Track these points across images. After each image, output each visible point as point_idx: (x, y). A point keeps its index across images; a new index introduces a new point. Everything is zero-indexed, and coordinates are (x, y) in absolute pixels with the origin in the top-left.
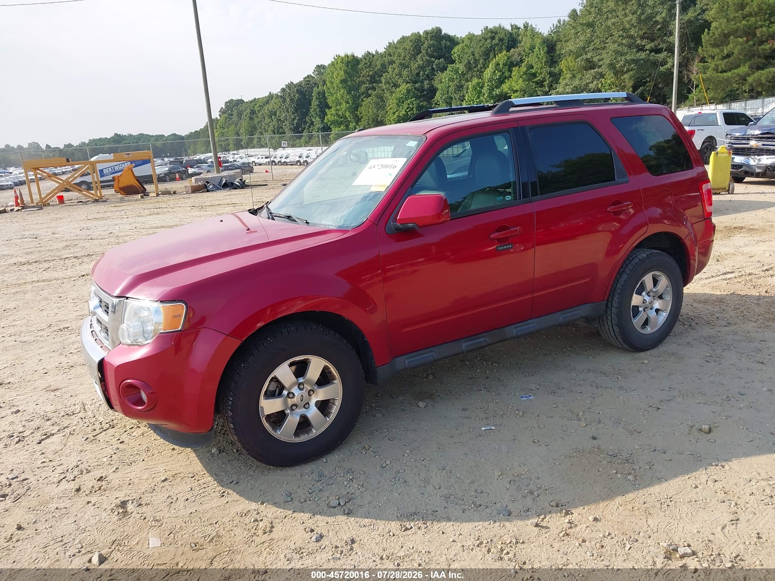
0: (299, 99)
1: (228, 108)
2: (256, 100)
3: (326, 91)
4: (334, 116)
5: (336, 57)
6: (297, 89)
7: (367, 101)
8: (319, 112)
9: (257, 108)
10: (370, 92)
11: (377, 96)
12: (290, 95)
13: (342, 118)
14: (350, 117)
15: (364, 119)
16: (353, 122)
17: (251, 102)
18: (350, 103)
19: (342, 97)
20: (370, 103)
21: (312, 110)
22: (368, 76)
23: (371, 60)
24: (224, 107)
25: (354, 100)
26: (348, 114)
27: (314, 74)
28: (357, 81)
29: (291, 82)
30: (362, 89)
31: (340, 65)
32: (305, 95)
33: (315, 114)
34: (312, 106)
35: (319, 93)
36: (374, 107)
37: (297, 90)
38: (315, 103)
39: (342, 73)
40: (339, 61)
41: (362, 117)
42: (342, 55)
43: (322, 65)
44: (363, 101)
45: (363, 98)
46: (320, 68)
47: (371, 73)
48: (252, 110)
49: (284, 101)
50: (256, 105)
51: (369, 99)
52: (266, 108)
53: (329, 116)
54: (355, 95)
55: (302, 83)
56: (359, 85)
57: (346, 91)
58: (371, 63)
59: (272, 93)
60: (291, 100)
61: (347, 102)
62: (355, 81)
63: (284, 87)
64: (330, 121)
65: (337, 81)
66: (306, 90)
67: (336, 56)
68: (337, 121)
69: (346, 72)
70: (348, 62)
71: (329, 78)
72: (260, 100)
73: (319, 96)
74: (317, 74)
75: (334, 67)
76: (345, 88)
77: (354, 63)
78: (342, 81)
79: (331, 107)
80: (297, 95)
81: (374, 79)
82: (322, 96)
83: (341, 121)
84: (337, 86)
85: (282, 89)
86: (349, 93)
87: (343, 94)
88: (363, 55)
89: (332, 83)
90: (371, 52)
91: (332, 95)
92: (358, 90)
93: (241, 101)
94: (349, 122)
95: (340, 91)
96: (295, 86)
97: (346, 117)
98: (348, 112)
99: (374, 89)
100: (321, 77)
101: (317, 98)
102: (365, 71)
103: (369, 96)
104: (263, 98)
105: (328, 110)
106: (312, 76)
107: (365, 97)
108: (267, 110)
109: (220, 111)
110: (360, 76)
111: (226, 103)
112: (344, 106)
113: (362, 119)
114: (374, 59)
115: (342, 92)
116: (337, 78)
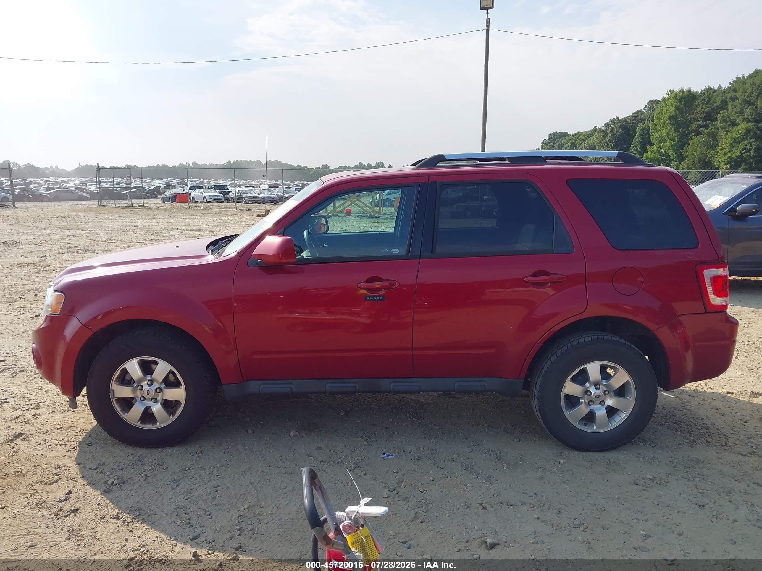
0: (621, 134)
1: (551, 140)
2: (580, 134)
3: (651, 128)
4: (655, 153)
5: (669, 93)
6: (621, 124)
7: (696, 139)
8: (640, 148)
9: (578, 142)
10: (701, 130)
11: (709, 135)
12: (612, 130)
13: (663, 156)
14: (673, 155)
15: (689, 159)
16: (675, 161)
17: (573, 135)
18: (676, 140)
19: (668, 134)
20: (699, 141)
21: (633, 146)
22: (704, 113)
23: (711, 96)
24: (547, 139)
25: (681, 138)
26: (671, 152)
27: (645, 110)
28: (689, 118)
29: (616, 117)
30: (694, 126)
31: (673, 100)
32: (628, 131)
33: (635, 150)
34: (634, 142)
35: (644, 129)
36: (703, 146)
37: (622, 126)
38: (637, 139)
39: (673, 109)
40: (672, 96)
41: (687, 156)
42: (677, 90)
43: (655, 100)
44: (691, 139)
45: (693, 136)
46: (652, 104)
47: (707, 110)
48: (573, 143)
49: (606, 136)
50: (577, 138)
51: (699, 138)
52: (586, 142)
53: (649, 153)
54: (684, 132)
55: (628, 119)
56: (691, 123)
57: (673, 129)
58: (710, 99)
59: (597, 128)
60: (613, 135)
61: (673, 140)
62: (686, 118)
63: (609, 121)
64: (649, 158)
65: (666, 117)
66: (631, 126)
67: (670, 91)
68: (657, 159)
69: (677, 108)
70: (682, 98)
71: (657, 114)
72: (583, 134)
73: (644, 132)
74: (648, 110)
75: (665, 103)
76: (673, 125)
77: (689, 98)
78: (670, 118)
79: (653, 145)
80: (620, 131)
81: (710, 117)
82: (646, 133)
83: (662, 159)
84: (664, 123)
85: (605, 124)
86: (676, 130)
87: (669, 131)
88: (703, 90)
89: (659, 119)
90: (712, 87)
91: (657, 132)
92: (688, 127)
93: (565, 134)
94: (671, 160)
95: (667, 128)
96: (620, 121)
97: (669, 155)
98: (671, 150)
99: (707, 127)
100: (651, 113)
101: (640, 134)
102: (700, 108)
103: (698, 134)
104: (587, 131)
105: (649, 147)
106: (642, 112)
107: (694, 135)
108: (587, 144)
109: (542, 143)
110: (694, 113)
111: (550, 135)
112: (668, 143)
113: (687, 158)
114: (714, 95)
115: (669, 128)
116: (665, 114)
